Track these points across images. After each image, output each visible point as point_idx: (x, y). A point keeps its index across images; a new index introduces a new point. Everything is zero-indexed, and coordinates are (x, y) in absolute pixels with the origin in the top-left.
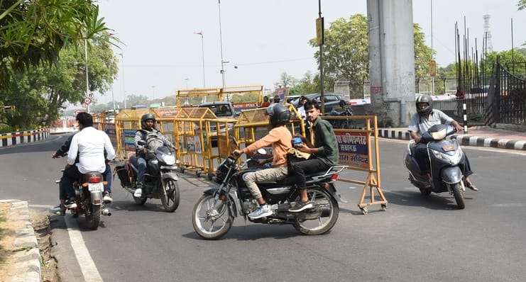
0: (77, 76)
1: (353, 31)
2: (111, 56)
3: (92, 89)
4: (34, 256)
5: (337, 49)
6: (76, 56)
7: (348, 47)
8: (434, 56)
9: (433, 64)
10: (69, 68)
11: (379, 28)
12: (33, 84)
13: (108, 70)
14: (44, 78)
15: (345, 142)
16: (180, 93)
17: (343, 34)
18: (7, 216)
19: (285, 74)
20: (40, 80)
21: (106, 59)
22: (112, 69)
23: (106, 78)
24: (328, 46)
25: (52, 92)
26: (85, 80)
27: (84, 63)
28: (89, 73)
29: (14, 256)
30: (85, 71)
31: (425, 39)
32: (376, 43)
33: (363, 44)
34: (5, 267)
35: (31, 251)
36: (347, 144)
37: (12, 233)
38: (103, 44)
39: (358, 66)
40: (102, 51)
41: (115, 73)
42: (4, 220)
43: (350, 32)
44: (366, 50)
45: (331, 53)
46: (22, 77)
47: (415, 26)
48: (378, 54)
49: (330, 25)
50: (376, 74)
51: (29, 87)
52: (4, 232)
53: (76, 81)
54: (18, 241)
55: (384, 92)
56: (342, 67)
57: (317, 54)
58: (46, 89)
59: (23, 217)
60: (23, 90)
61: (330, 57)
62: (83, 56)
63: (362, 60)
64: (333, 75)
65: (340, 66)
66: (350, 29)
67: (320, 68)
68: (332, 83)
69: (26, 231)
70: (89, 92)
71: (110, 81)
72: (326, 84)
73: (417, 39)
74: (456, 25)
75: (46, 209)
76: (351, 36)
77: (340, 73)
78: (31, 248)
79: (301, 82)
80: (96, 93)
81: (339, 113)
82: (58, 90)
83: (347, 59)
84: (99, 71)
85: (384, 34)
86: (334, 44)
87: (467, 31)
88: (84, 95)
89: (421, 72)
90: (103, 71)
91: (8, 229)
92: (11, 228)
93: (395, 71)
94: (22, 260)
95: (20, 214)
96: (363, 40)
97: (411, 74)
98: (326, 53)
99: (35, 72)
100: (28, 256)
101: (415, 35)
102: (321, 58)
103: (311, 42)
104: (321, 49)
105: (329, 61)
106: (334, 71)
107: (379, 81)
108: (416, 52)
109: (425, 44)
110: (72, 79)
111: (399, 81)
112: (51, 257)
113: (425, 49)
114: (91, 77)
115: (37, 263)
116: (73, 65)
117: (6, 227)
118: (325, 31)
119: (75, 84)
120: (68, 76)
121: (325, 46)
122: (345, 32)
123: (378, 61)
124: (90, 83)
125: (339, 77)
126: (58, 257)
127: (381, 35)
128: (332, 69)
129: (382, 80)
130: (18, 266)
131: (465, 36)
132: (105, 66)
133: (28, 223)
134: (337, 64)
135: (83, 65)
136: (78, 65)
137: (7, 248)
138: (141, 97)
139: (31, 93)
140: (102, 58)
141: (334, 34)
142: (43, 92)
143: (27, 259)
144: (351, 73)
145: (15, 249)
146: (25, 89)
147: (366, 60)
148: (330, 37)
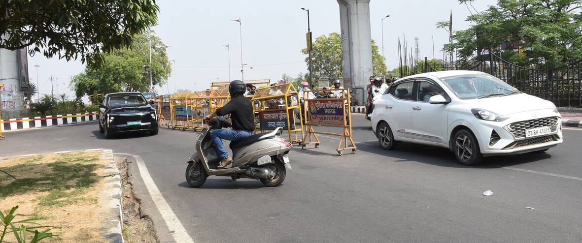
0: (144, 74)
1: (332, 44)
2: (167, 61)
3: (154, 84)
4: (117, 179)
5: (320, 56)
6: (144, 61)
7: (328, 54)
8: (384, 61)
9: (384, 66)
10: (139, 69)
11: (349, 39)
12: (116, 80)
13: (165, 71)
14: (123, 76)
15: (328, 107)
16: (214, 84)
17: (324, 46)
18: (100, 158)
19: (285, 75)
20: (120, 77)
21: (163, 63)
22: (167, 70)
23: (163, 76)
24: (315, 54)
25: (128, 85)
26: (150, 78)
27: (149, 65)
28: (152, 73)
29: (104, 179)
30: (149, 72)
31: (379, 50)
32: (347, 49)
33: (337, 53)
34: (99, 185)
35: (115, 177)
36: (329, 108)
37: (103, 167)
38: (162, 53)
39: (335, 68)
40: (161, 58)
41: (169, 72)
42: (98, 160)
43: (329, 44)
44: (340, 56)
45: (316, 58)
46: (110, 76)
47: (373, 42)
48: (348, 57)
49: (315, 40)
50: (347, 69)
51: (113, 82)
52: (98, 166)
53: (143, 78)
54: (106, 171)
55: (353, 82)
56: (324, 68)
57: (307, 59)
58: (124, 83)
59: (109, 158)
60: (110, 84)
61: (315, 61)
62: (148, 61)
63: (337, 63)
64: (318, 74)
65: (322, 67)
66: (329, 42)
67: (309, 69)
68: (317, 78)
69: (111, 165)
70: (152, 86)
71: (166, 78)
72: (313, 79)
73: (374, 50)
74: (399, 38)
75: (124, 156)
76: (330, 47)
77: (323, 72)
78: (115, 175)
79: (296, 80)
80: (157, 86)
81: (322, 97)
82: (132, 84)
83: (327, 63)
84: (159, 71)
85: (352, 43)
86: (318, 52)
87: (405, 43)
88: (148, 87)
89: (376, 72)
90: (161, 71)
91: (100, 164)
92: (102, 164)
93: (359, 68)
94: (109, 181)
95: (107, 157)
96: (337, 50)
97: (370, 70)
98: (313, 59)
99: (117, 72)
100: (113, 180)
101: (373, 47)
102: (309, 61)
103: (303, 51)
104: (310, 56)
105: (315, 64)
106: (318, 71)
107: (349, 75)
108: (373, 58)
109: (379, 53)
110: (142, 77)
111: (362, 74)
112: (128, 183)
113: (378, 57)
114: (154, 75)
115: (119, 183)
116: (142, 67)
117: (99, 164)
118: (312, 44)
119: (143, 80)
120: (138, 75)
121: (312, 54)
122: (326, 45)
123: (348, 61)
124: (153, 79)
125: (322, 75)
126: (132, 183)
127: (350, 44)
128: (317, 69)
129: (351, 73)
130: (106, 184)
131: (404, 46)
132: (163, 68)
133: (112, 161)
134: (320, 66)
135: (148, 67)
136: (145, 68)
137: (99, 175)
138: (187, 91)
139: (114, 86)
140: (161, 62)
141: (319, 45)
142: (122, 85)
143: (113, 181)
144: (330, 72)
145: (105, 175)
146: (111, 83)
147: (339, 63)
148: (316, 48)
